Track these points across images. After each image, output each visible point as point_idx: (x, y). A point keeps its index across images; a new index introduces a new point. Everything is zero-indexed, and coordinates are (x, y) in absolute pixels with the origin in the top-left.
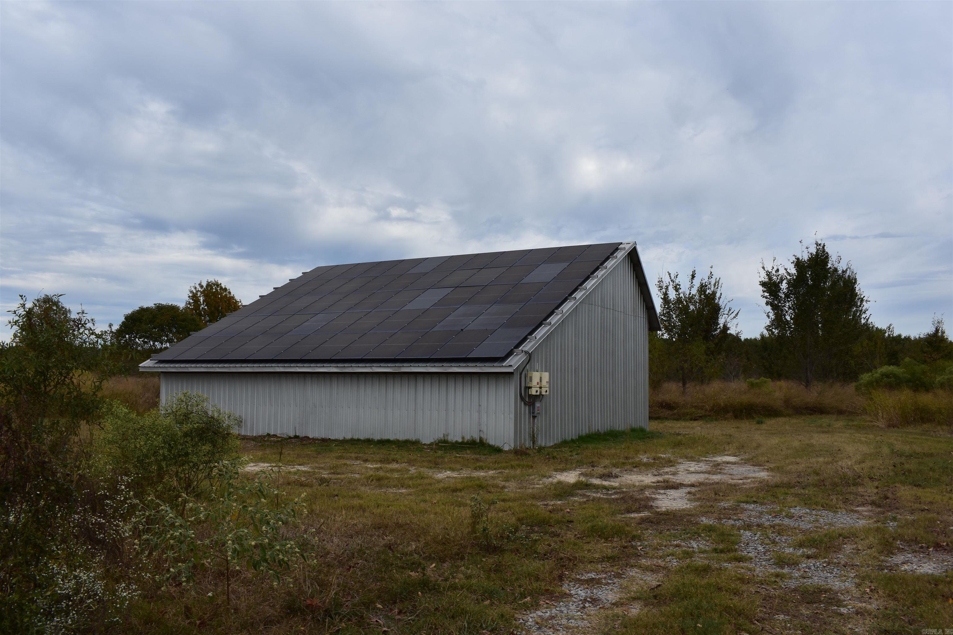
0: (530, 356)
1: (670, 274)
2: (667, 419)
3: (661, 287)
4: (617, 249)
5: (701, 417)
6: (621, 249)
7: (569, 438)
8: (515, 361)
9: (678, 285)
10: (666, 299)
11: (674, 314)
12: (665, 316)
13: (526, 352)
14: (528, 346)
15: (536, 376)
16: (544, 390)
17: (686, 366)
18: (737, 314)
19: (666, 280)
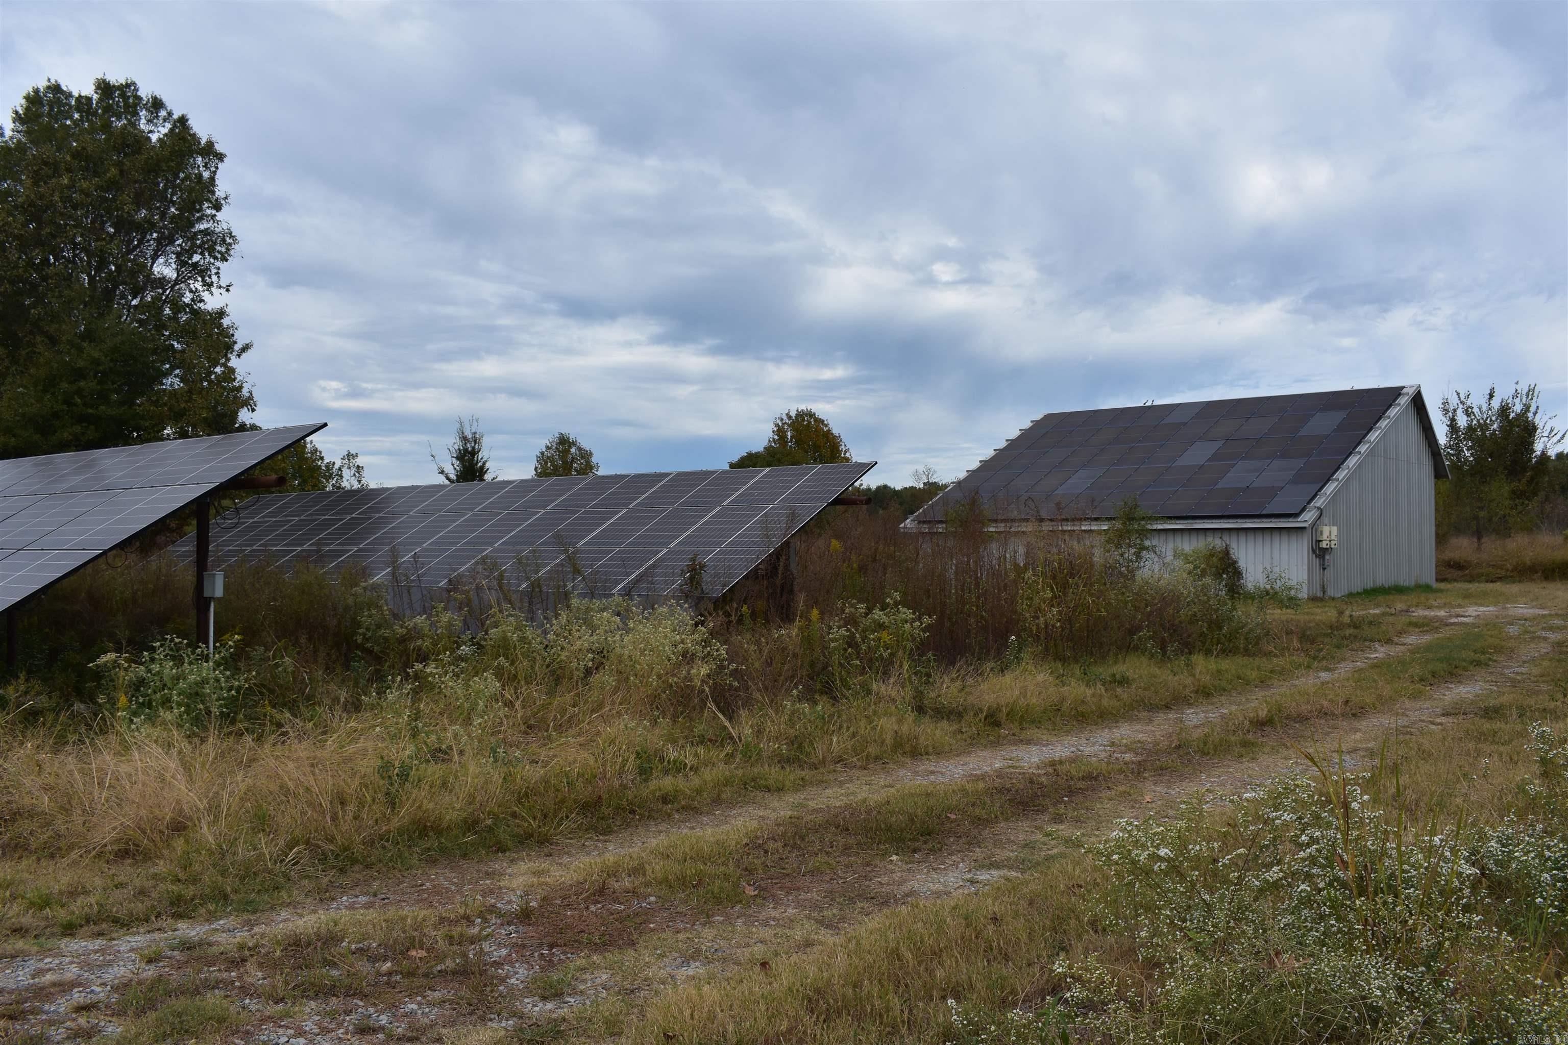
0: (1321, 512)
1: (1458, 394)
2: (1455, 580)
3: (1446, 411)
4: (1400, 394)
5: (1500, 578)
6: (1404, 394)
7: (1355, 591)
8: (1308, 517)
9: (1470, 407)
10: (1453, 426)
11: (1465, 446)
12: (1452, 449)
13: (1319, 508)
14: (1319, 502)
15: (1326, 530)
16: (1333, 543)
17: (1482, 514)
18: (1563, 436)
19: (1454, 401)
